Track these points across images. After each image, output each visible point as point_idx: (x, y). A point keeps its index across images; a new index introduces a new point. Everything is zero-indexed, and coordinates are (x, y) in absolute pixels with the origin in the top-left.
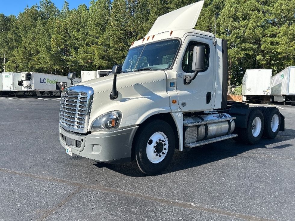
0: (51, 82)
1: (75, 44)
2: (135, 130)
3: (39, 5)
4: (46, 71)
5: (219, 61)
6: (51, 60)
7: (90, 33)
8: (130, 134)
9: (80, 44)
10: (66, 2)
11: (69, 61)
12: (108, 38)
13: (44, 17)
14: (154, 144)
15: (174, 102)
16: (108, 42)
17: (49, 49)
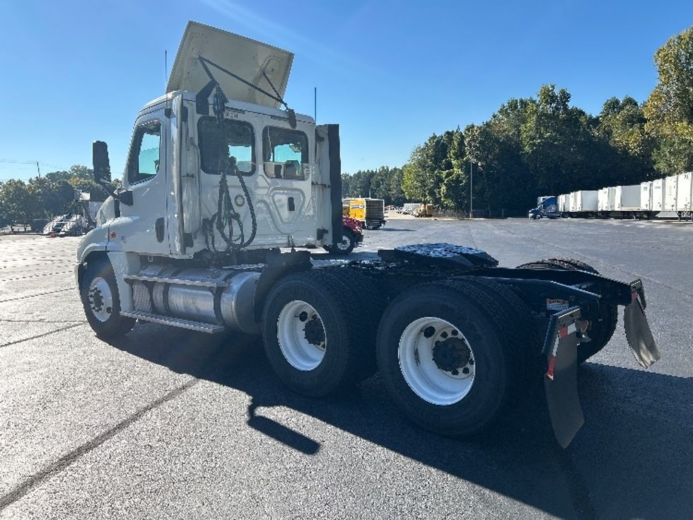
15: (113, 235)
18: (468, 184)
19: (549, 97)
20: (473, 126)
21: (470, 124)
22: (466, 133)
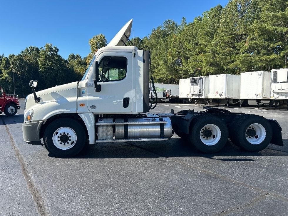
0: (159, 90)
1: (187, 54)
2: (41, 123)
3: (163, 25)
4: (165, 81)
5: (139, 70)
6: (167, 71)
7: (200, 42)
8: (38, 125)
9: (192, 54)
10: (183, 18)
11: (181, 71)
12: (216, 45)
13: (165, 35)
14: (59, 135)
15: (82, 105)
16: (216, 49)
17: (166, 62)
18: (12, 82)
19: (50, 48)
20: (13, 56)
21: (12, 54)
22: (9, 58)
